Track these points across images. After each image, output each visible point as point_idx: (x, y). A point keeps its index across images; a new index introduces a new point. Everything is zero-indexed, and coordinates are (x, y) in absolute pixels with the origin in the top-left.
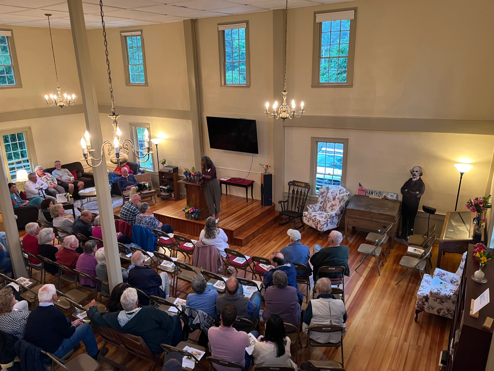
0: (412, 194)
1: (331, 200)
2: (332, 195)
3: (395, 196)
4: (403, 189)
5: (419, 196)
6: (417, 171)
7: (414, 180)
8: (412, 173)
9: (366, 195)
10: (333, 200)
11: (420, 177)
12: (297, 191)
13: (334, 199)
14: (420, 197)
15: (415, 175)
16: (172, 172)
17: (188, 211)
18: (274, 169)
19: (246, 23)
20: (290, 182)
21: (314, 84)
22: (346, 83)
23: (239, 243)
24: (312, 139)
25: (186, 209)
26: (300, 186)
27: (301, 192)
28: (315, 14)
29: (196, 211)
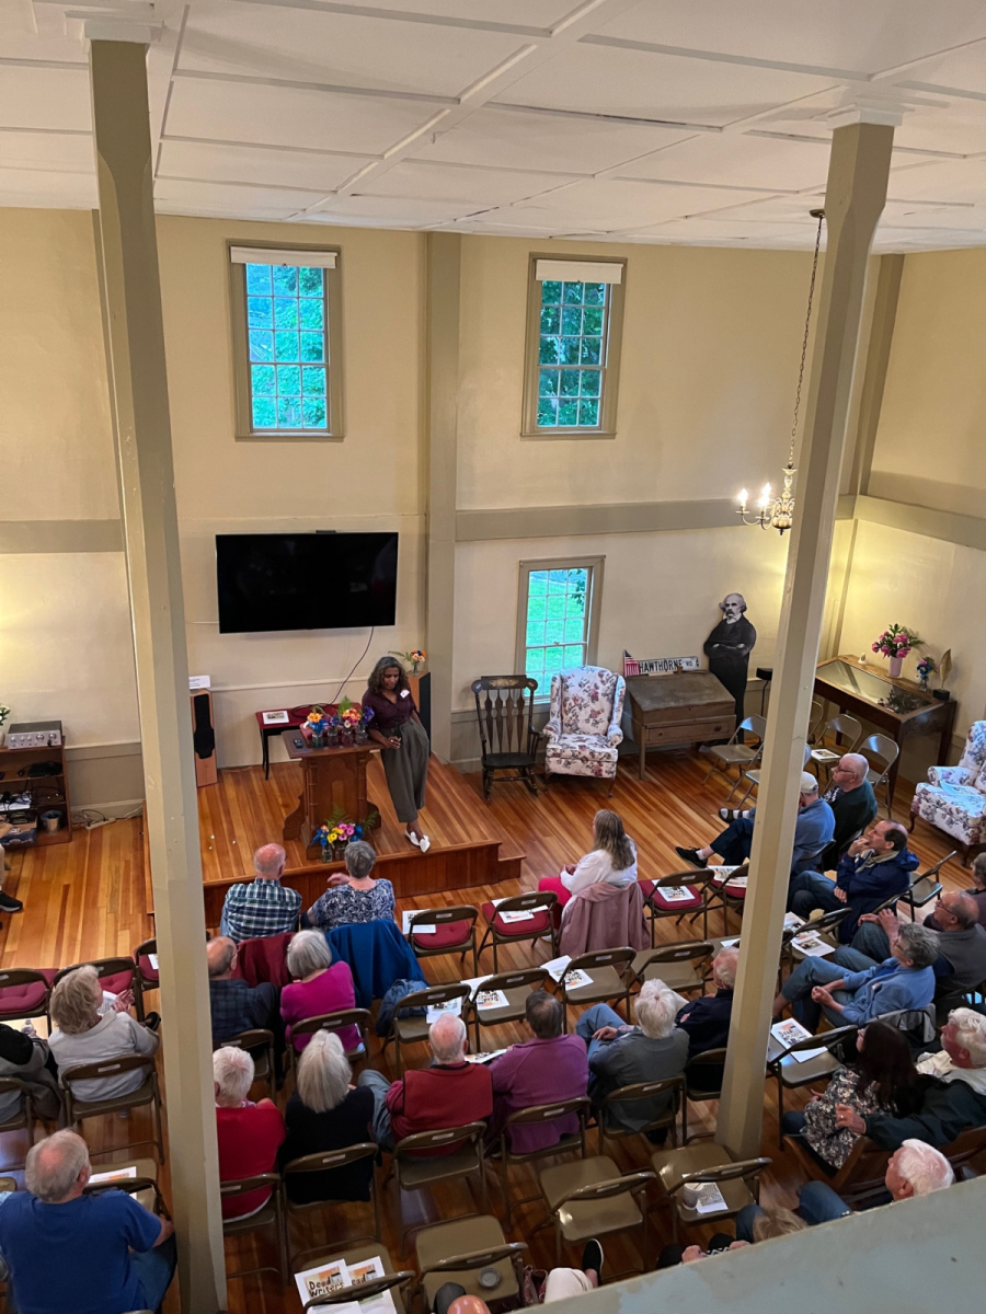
0: (730, 651)
1: (585, 702)
2: (585, 690)
3: (694, 662)
4: (707, 646)
5: (745, 652)
6: (734, 604)
7: (730, 622)
9: (642, 673)
10: (593, 702)
11: (742, 616)
12: (499, 701)
13: (594, 698)
14: (748, 654)
15: (732, 613)
16: (60, 743)
17: (335, 838)
18: (426, 659)
19: (335, 254)
20: (476, 682)
21: (528, 431)
22: (600, 428)
23: (513, 870)
24: (521, 566)
25: (326, 834)
26: (505, 688)
27: (509, 700)
28: (534, 259)
29: (360, 829)
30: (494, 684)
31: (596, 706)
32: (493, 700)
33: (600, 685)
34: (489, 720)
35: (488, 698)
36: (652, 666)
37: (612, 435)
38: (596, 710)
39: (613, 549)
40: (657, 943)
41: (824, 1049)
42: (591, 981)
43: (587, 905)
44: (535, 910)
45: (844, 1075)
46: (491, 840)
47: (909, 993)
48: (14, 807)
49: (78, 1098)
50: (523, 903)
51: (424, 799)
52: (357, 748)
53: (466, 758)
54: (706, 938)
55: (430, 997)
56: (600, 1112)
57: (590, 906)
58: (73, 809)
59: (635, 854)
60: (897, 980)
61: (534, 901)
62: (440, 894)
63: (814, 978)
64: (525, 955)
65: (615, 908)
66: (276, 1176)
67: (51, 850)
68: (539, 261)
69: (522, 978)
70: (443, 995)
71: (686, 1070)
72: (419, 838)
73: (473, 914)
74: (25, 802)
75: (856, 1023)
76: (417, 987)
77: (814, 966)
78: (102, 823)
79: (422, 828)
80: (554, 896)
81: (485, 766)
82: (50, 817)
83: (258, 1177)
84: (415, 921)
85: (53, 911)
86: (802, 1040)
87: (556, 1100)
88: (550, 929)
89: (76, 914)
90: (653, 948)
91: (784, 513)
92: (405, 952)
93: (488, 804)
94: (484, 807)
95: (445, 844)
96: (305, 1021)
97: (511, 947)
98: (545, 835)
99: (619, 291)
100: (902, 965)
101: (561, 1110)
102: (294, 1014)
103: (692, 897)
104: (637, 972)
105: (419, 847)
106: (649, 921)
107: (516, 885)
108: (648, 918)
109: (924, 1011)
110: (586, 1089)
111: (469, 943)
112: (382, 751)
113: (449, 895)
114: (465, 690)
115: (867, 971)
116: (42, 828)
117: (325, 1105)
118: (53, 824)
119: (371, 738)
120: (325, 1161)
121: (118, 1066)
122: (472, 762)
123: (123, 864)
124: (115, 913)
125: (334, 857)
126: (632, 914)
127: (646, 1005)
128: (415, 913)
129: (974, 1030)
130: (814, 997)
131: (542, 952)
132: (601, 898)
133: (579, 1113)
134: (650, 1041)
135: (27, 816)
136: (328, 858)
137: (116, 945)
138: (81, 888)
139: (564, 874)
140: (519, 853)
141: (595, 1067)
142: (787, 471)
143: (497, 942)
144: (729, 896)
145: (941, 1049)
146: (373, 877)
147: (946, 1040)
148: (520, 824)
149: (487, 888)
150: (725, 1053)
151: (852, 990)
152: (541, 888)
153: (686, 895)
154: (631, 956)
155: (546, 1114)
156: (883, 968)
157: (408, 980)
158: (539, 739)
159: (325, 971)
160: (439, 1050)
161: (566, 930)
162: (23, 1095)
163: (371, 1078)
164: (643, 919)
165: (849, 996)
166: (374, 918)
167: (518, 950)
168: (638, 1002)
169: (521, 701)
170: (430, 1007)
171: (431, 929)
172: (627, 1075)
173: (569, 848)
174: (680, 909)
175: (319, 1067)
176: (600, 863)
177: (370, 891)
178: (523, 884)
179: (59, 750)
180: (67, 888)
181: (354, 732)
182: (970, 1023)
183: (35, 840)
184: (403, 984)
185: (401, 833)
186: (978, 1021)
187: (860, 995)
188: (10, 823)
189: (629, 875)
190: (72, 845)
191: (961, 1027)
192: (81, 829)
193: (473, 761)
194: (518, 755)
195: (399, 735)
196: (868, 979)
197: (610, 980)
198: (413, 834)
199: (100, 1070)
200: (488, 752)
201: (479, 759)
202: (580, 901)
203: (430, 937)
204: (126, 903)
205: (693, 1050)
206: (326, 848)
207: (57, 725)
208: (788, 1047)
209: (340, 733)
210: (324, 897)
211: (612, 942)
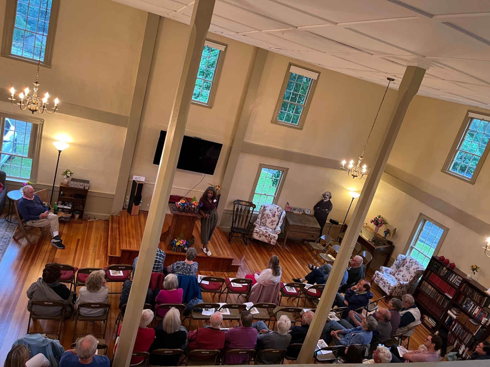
0: (322, 210)
1: (270, 216)
2: (271, 213)
3: (309, 212)
4: (315, 207)
5: (327, 212)
6: (327, 195)
7: (325, 201)
8: (324, 196)
9: (291, 211)
10: (273, 217)
11: (329, 200)
12: (241, 209)
14: (328, 213)
15: (326, 198)
16: (88, 189)
17: (179, 244)
18: (221, 189)
19: (225, 47)
20: (235, 201)
21: (274, 121)
22: (298, 126)
23: (235, 269)
24: (260, 165)
25: (176, 242)
26: (245, 205)
27: (245, 210)
28: (290, 65)
29: (187, 243)
30: (241, 203)
31: (274, 219)
32: (239, 209)
33: (277, 212)
34: (237, 215)
35: (238, 207)
36: (295, 210)
37: (301, 129)
38: (274, 220)
39: (292, 167)
40: (281, 305)
41: (331, 352)
42: (258, 312)
43: (262, 286)
44: (243, 284)
45: (339, 360)
46: (230, 257)
47: (364, 338)
48: (66, 207)
50: (241, 281)
52: (194, 215)
53: (225, 226)
54: (297, 307)
55: (206, 306)
56: (257, 356)
57: (262, 287)
58: (85, 212)
60: (361, 333)
61: (245, 281)
62: (209, 272)
63: (333, 327)
64: (235, 299)
65: (271, 290)
66: (149, 353)
67: (74, 225)
68: (292, 66)
69: (237, 306)
70: (210, 306)
71: (288, 348)
72: (207, 250)
73: (223, 281)
74: (69, 206)
75: (344, 345)
76: (201, 302)
77: (334, 323)
78: (94, 220)
79: (208, 248)
80: (250, 280)
81: (232, 230)
82: (76, 213)
83: (143, 352)
84: (204, 279)
85: (73, 246)
86: (325, 347)
87: (244, 348)
88: (247, 292)
89: (81, 250)
90: (279, 306)
91: (356, 171)
92: (198, 289)
93: (230, 244)
94: (229, 245)
95: (215, 255)
97: (231, 295)
98: (248, 259)
99: (316, 82)
100: (364, 329)
101: (245, 352)
102: (161, 300)
103: (296, 292)
104: (274, 313)
106: (280, 297)
107: (235, 275)
108: (280, 296)
109: (366, 346)
110: (255, 347)
111: (219, 291)
112: (202, 218)
113: (212, 272)
114: (230, 203)
115: (350, 329)
116: (73, 217)
118: (77, 216)
119: (199, 213)
120: (165, 352)
121: (98, 306)
122: (226, 228)
123: (99, 236)
124: (95, 253)
125: (176, 251)
126: (276, 292)
127: (281, 323)
128: (203, 276)
129: (385, 353)
130: (331, 334)
131: (242, 300)
132: (267, 285)
133: (250, 355)
134: (280, 335)
135: (69, 211)
136: (174, 250)
137: (94, 264)
138: (84, 241)
140: (239, 264)
142: (360, 158)
143: (228, 292)
144: (308, 294)
145: (372, 359)
147: (375, 356)
148: (240, 254)
149: (225, 273)
150: (302, 345)
151: (344, 334)
152: (246, 277)
153: (294, 291)
154: (274, 307)
155: (240, 353)
156: (356, 329)
157: (198, 299)
158: (252, 226)
159: (176, 289)
161: (252, 293)
164: (278, 296)
165: (343, 336)
166: (191, 274)
167: (233, 297)
169: (249, 211)
170: (204, 309)
171: (207, 283)
172: (269, 345)
173: (255, 266)
174: (290, 295)
176: (269, 273)
177: (191, 265)
178: (238, 275)
179: (87, 191)
180: (79, 240)
181: (194, 209)
182: (384, 350)
183: (70, 221)
184: (196, 300)
185: (200, 247)
186: (386, 350)
187: (347, 336)
188: (63, 212)
189: (277, 279)
190: (82, 225)
191: (381, 351)
192: (86, 220)
193: (228, 228)
194: (243, 229)
195: (210, 214)
196: (350, 332)
197: (265, 313)
198: (205, 249)
199: (92, 306)
200: (234, 226)
201: (230, 228)
202: (259, 285)
203: (206, 286)
204: (99, 250)
206: (175, 247)
207: (88, 182)
208: (320, 348)
209: (189, 209)
210: (175, 263)
211: (267, 300)
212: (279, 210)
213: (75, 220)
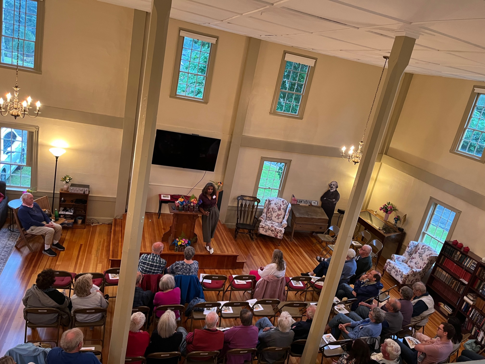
0: (330, 201)
1: (276, 210)
2: (276, 206)
3: (316, 203)
4: (322, 198)
5: (335, 203)
6: (334, 185)
7: (331, 191)
8: (330, 186)
9: (297, 203)
10: (278, 211)
11: (336, 189)
12: (246, 205)
13: (279, 209)
14: (336, 203)
15: (333, 188)
16: (88, 193)
17: (181, 244)
18: (223, 185)
19: (216, 39)
20: (239, 197)
21: (272, 112)
22: (298, 115)
23: (241, 266)
24: (261, 158)
25: (178, 242)
26: (249, 200)
27: (249, 205)
28: (285, 53)
29: (190, 242)
30: (245, 198)
31: (279, 213)
32: (244, 204)
33: (282, 205)
34: (241, 211)
35: (242, 203)
36: (301, 202)
37: (301, 118)
38: (279, 214)
39: (295, 158)
40: (287, 300)
41: (340, 346)
42: (263, 309)
43: (266, 282)
44: (247, 281)
46: (235, 254)
47: (372, 331)
48: (67, 213)
49: (77, 320)
50: (244, 278)
51: (214, 235)
52: (194, 213)
53: (230, 223)
54: (305, 301)
55: (206, 305)
56: (259, 355)
57: (267, 283)
58: (88, 217)
59: (285, 267)
60: (369, 326)
61: (248, 278)
62: (213, 270)
63: (340, 321)
64: (241, 296)
65: (276, 285)
66: (144, 358)
67: (78, 231)
68: (287, 54)
69: (239, 304)
70: (211, 305)
71: (292, 345)
72: (210, 248)
73: (225, 278)
74: (71, 212)
75: (353, 339)
76: (202, 301)
77: (341, 317)
78: (97, 224)
79: (212, 246)
80: (254, 277)
81: (237, 227)
82: (79, 219)
83: (138, 357)
84: (205, 278)
85: (75, 253)
86: (332, 341)
87: (245, 348)
88: (251, 289)
89: (83, 255)
91: (357, 157)
92: (199, 288)
93: (236, 241)
94: (234, 241)
95: (219, 252)
96: (162, 306)
97: (236, 293)
98: (254, 255)
99: (313, 69)
100: (372, 321)
101: (246, 352)
102: (158, 303)
103: (303, 286)
104: (279, 309)
105: (209, 252)
106: (286, 292)
107: (241, 271)
108: (286, 291)
109: (376, 339)
110: (256, 346)
111: (222, 289)
113: (217, 270)
114: (234, 199)
115: (359, 321)
116: (76, 222)
117: (166, 336)
118: (80, 221)
119: (199, 210)
120: (162, 355)
121: (94, 311)
123: (103, 240)
124: (98, 257)
125: (179, 250)
126: (281, 288)
127: (281, 320)
128: (205, 275)
129: (392, 347)
130: (339, 327)
131: (247, 297)
132: (271, 281)
133: (252, 354)
134: (282, 333)
135: (71, 217)
136: (177, 250)
137: (96, 268)
138: (87, 246)
139: (259, 270)
140: (244, 260)
141: (260, 339)
142: (361, 143)
143: (232, 290)
144: (315, 287)
146: (192, 260)
147: (382, 349)
148: (246, 250)
149: (231, 270)
150: (306, 341)
151: (353, 327)
152: (250, 274)
153: (301, 284)
154: (278, 302)
155: (241, 352)
156: (365, 321)
157: (199, 298)
158: (258, 221)
159: (172, 290)
160: (208, 324)
161: (257, 290)
162: (59, 315)
163: (181, 330)
164: (284, 291)
165: (352, 329)
167: (239, 294)
168: (279, 319)
169: (253, 206)
170: (205, 309)
171: (210, 281)
172: (271, 343)
173: (262, 262)
174: (297, 289)
175: (166, 322)
176: (273, 268)
177: (191, 264)
178: (244, 271)
179: (87, 195)
180: (81, 245)
181: (194, 207)
182: (391, 344)
183: (72, 226)
184: (197, 299)
185: (204, 246)
186: (394, 344)
187: (355, 329)
188: (65, 218)
189: (282, 274)
190: (85, 230)
191: (388, 345)
192: (89, 225)
193: (233, 224)
194: (249, 225)
196: (359, 324)
197: (270, 309)
198: (208, 247)
199: (87, 311)
200: (239, 222)
201: (235, 224)
202: (263, 281)
203: (209, 284)
204: (102, 254)
205: (295, 338)
206: (177, 246)
207: (88, 186)
208: (327, 343)
209: (189, 207)
211: (272, 296)
212: (284, 203)
213: (78, 225)
